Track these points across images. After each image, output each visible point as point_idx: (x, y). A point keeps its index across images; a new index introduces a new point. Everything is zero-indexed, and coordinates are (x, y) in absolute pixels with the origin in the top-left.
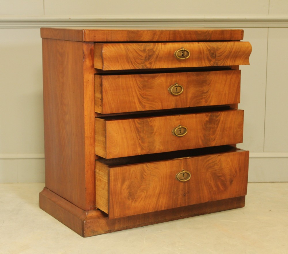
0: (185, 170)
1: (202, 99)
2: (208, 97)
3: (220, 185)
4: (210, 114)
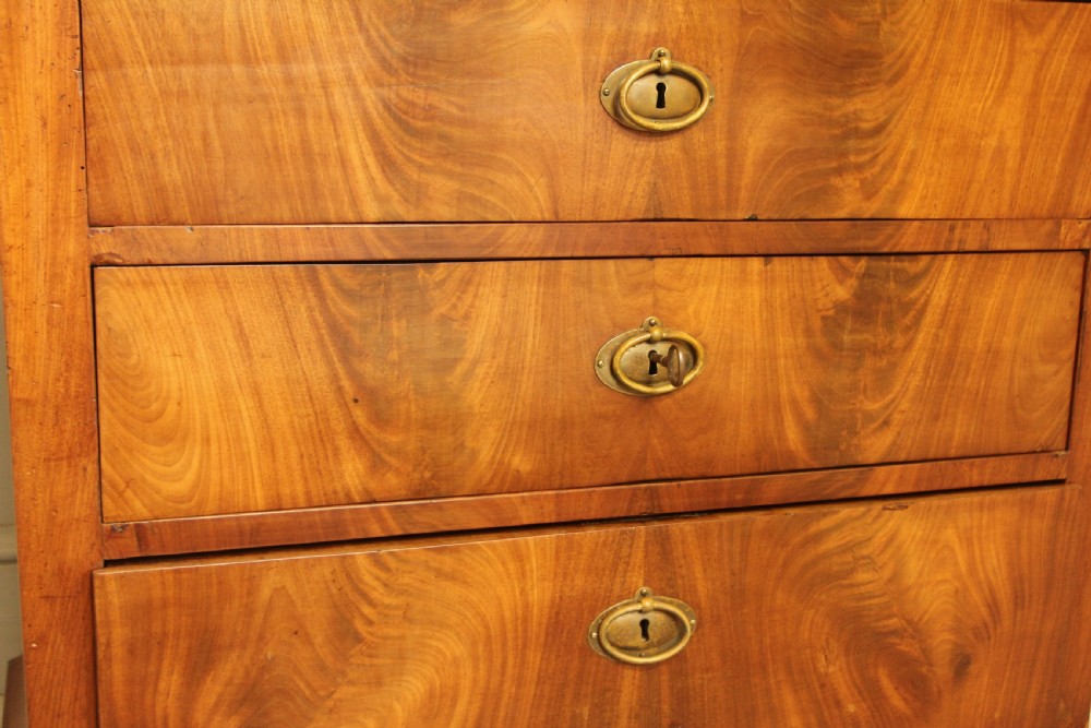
0: (659, 592)
1: (839, 171)
2: (882, 159)
3: (887, 684)
4: (863, 262)
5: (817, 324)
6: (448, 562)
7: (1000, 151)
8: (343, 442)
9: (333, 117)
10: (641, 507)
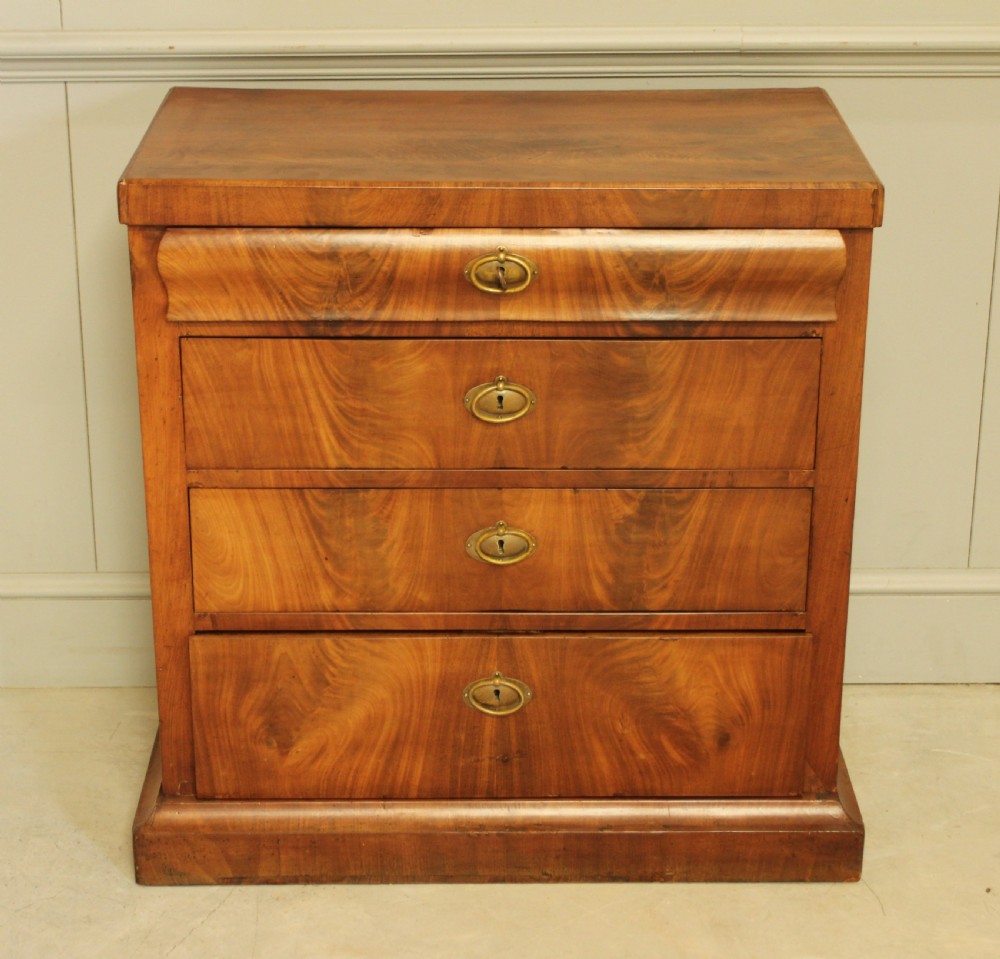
0: (506, 676)
1: (623, 442)
2: (652, 435)
3: (666, 744)
4: (643, 492)
5: (612, 528)
6: (377, 648)
7: (739, 429)
8: (320, 580)
9: (311, 416)
10: (497, 626)
